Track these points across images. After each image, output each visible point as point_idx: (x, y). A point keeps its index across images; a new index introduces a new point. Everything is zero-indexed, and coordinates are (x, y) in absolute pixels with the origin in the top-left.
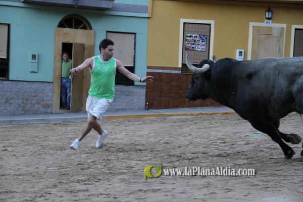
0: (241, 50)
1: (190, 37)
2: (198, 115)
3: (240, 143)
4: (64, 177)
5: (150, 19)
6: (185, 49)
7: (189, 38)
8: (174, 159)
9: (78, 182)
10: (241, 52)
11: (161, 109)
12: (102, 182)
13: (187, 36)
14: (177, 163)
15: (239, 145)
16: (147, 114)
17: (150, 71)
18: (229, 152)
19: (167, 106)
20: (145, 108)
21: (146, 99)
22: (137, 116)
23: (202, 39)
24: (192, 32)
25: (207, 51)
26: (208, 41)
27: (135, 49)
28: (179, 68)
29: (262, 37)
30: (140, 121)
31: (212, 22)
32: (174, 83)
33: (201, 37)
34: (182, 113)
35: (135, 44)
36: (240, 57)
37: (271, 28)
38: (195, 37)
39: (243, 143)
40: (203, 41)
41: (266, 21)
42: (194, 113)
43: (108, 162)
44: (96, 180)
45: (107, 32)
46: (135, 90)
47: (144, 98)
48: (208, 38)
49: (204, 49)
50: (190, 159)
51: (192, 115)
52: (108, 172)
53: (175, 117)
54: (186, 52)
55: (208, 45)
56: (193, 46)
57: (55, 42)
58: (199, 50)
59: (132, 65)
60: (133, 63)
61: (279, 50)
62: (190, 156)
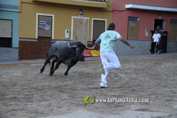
1: (42, 22)
5: (20, 13)
6: (39, 29)
7: (41, 23)
8: (33, 90)
10: (68, 31)
11: (27, 60)
13: (40, 22)
14: (34, 92)
15: (66, 80)
16: (20, 63)
17: (21, 40)
18: (61, 85)
19: (30, 58)
20: (18, 60)
22: (13, 64)
23: (48, 24)
24: (43, 20)
25: (51, 30)
26: (51, 25)
27: (12, 28)
28: (36, 39)
29: (78, 24)
30: (15, 67)
31: (53, 16)
32: (34, 46)
34: (38, 62)
35: (12, 26)
36: (68, 33)
37: (82, 19)
38: (44, 23)
41: (80, 16)
46: (13, 50)
47: (18, 54)
48: (51, 24)
49: (49, 29)
50: (41, 90)
53: (35, 65)
54: (40, 30)
55: (51, 27)
56: (43, 27)
58: (47, 29)
59: (11, 37)
60: (11, 36)
61: (86, 30)
62: (40, 88)
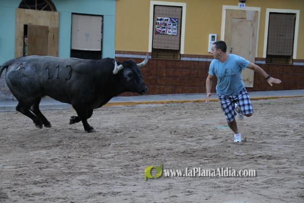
0: (214, 35)
1: (161, 20)
2: (168, 103)
3: (207, 137)
4: (20, 178)
5: (118, 2)
6: (156, 33)
7: (159, 21)
8: (138, 156)
9: (35, 183)
10: (213, 37)
11: (130, 96)
12: (60, 183)
13: (158, 20)
14: (140, 161)
15: (206, 139)
17: (118, 55)
18: (195, 148)
23: (173, 22)
24: (163, 15)
25: (179, 36)
26: (179, 25)
27: (102, 32)
28: (149, 53)
29: (236, 21)
31: (184, 5)
33: (172, 21)
34: (152, 101)
35: (102, 27)
37: (245, 11)
38: (166, 20)
39: (211, 137)
40: (174, 25)
41: (239, 4)
42: (164, 101)
43: (69, 159)
44: (54, 181)
45: (73, 14)
49: (175, 33)
50: (154, 157)
51: (162, 103)
52: (68, 171)
53: (145, 106)
54: (156, 36)
55: (179, 29)
56: (164, 30)
57: (16, 24)
58: (170, 34)
59: (100, 50)
60: (100, 47)
61: (253, 35)
62: (154, 153)
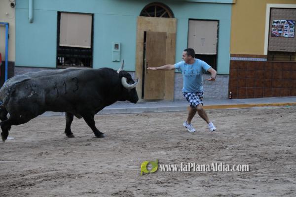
1: (277, 22)
2: (284, 105)
5: (234, 5)
6: (271, 35)
7: (275, 24)
8: (256, 159)
9: (158, 183)
11: (245, 98)
12: (181, 183)
13: (274, 22)
14: (259, 164)
16: (231, 104)
17: (234, 59)
19: (251, 96)
20: (229, 98)
21: (229, 88)
22: (219, 107)
23: (290, 24)
24: (279, 18)
27: (218, 37)
28: (265, 56)
30: (222, 112)
32: (259, 71)
34: (268, 103)
35: (218, 32)
38: (282, 22)
40: (291, 27)
43: (188, 161)
45: (190, 19)
46: (218, 79)
47: (227, 87)
49: (292, 35)
51: (278, 105)
53: (260, 108)
54: (272, 39)
56: (280, 32)
57: (137, 31)
58: (286, 36)
59: (215, 53)
60: (216, 51)
62: (272, 156)
